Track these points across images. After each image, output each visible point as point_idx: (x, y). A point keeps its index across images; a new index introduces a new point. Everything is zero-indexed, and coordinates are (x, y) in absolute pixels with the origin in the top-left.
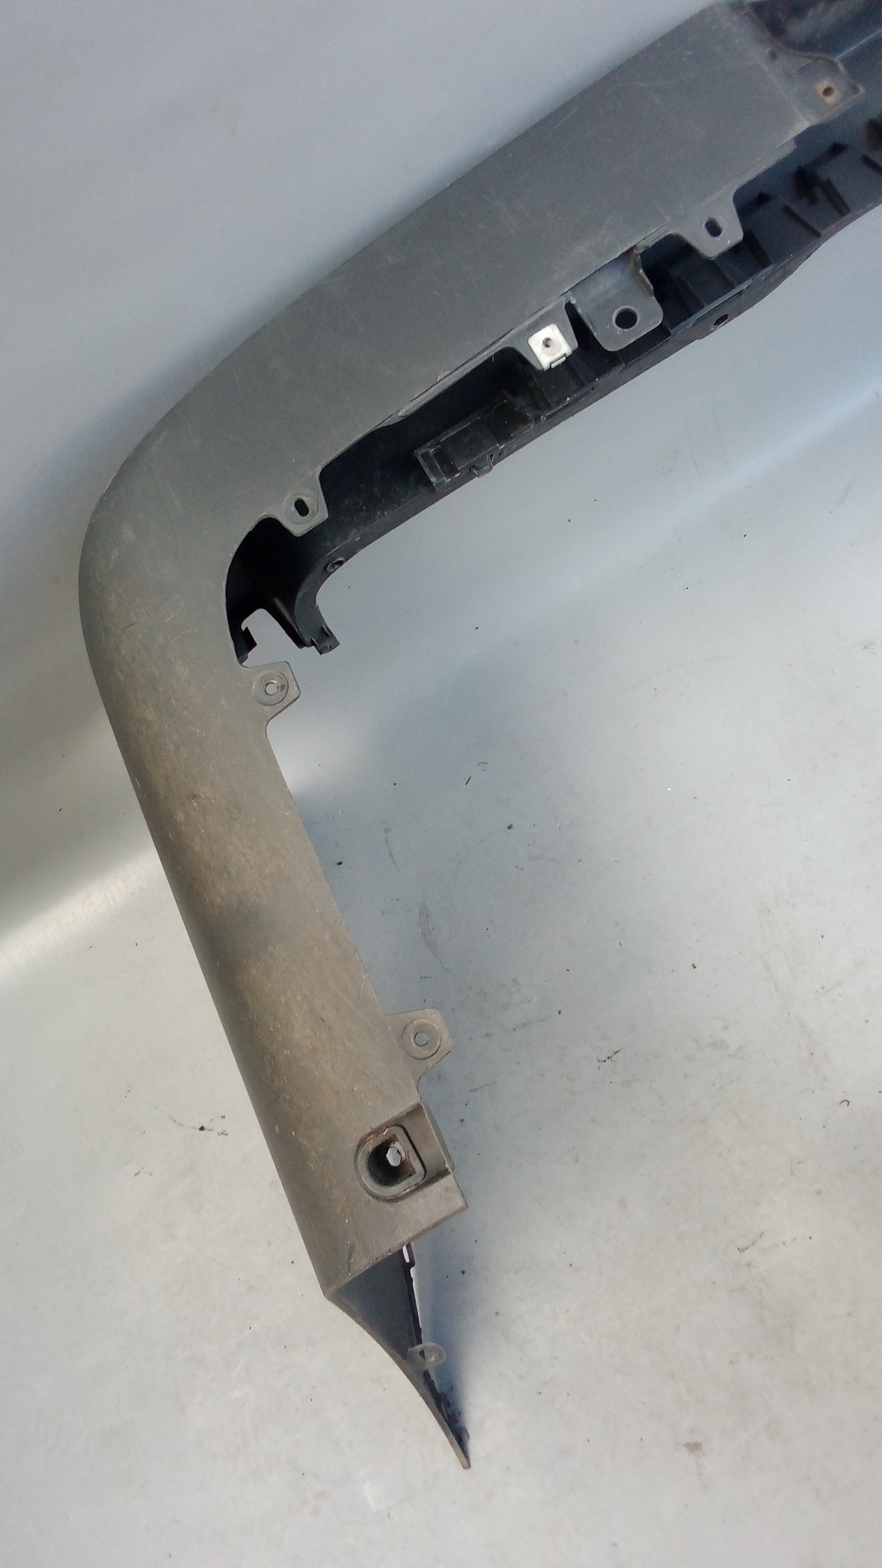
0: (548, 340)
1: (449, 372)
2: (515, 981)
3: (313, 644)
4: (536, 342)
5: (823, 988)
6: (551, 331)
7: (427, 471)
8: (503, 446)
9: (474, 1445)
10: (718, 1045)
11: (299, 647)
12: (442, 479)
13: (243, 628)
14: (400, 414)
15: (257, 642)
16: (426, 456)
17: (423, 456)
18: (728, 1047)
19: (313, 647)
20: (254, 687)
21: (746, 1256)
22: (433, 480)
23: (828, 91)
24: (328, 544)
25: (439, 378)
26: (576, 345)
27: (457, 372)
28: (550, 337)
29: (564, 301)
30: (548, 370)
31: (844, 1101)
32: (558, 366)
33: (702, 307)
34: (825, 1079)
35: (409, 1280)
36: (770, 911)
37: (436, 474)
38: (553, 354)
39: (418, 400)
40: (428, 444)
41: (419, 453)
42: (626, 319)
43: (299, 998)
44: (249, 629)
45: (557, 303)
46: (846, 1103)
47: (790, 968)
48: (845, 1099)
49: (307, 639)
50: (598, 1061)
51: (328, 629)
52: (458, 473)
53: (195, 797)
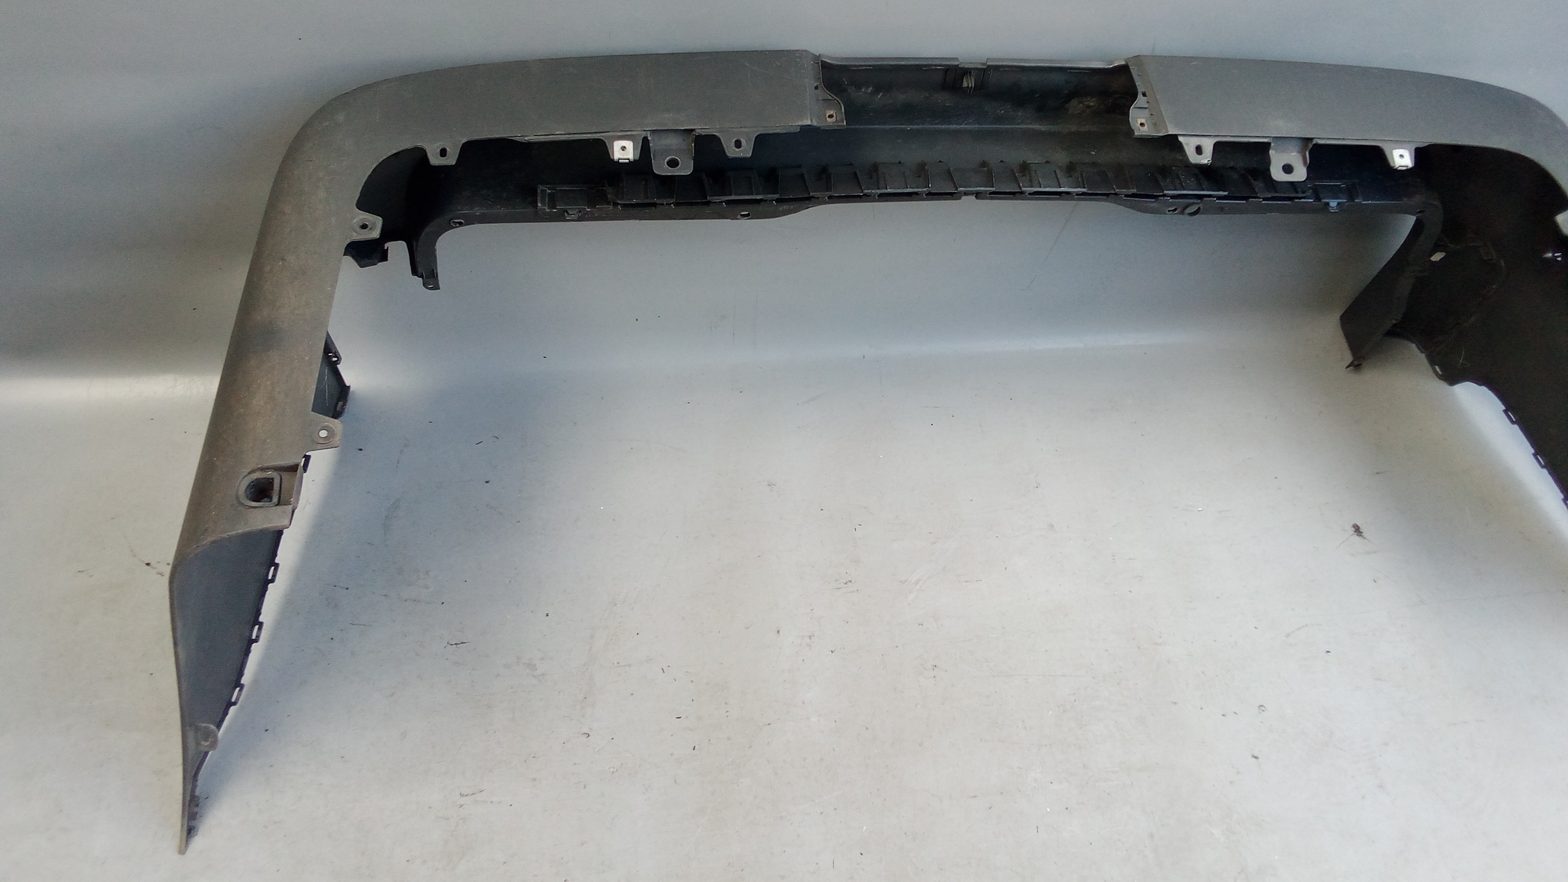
0: (625, 147)
1: (564, 133)
2: (427, 572)
3: (423, 278)
4: (618, 145)
5: (618, 663)
6: (629, 144)
7: (539, 198)
8: (589, 210)
9: (198, 842)
10: (531, 666)
11: (412, 275)
12: (544, 207)
13: (386, 245)
14: (526, 139)
15: (389, 259)
16: (543, 191)
17: (542, 191)
18: (536, 670)
19: (421, 279)
20: (355, 221)
21: (462, 800)
22: (539, 205)
23: (831, 116)
24: (459, 207)
25: (557, 133)
26: (637, 157)
27: (567, 136)
28: (627, 147)
29: (644, 134)
30: (616, 162)
31: (587, 734)
32: (622, 163)
33: (731, 195)
34: (583, 716)
35: (225, 714)
36: (616, 605)
37: (543, 204)
38: (623, 156)
39: (539, 137)
40: (548, 186)
41: (540, 188)
42: (673, 163)
43: (269, 383)
44: (389, 252)
45: (640, 133)
46: (587, 735)
47: (606, 642)
48: (589, 733)
49: (420, 270)
50: (448, 643)
51: (437, 273)
52: (555, 209)
53: (283, 259)
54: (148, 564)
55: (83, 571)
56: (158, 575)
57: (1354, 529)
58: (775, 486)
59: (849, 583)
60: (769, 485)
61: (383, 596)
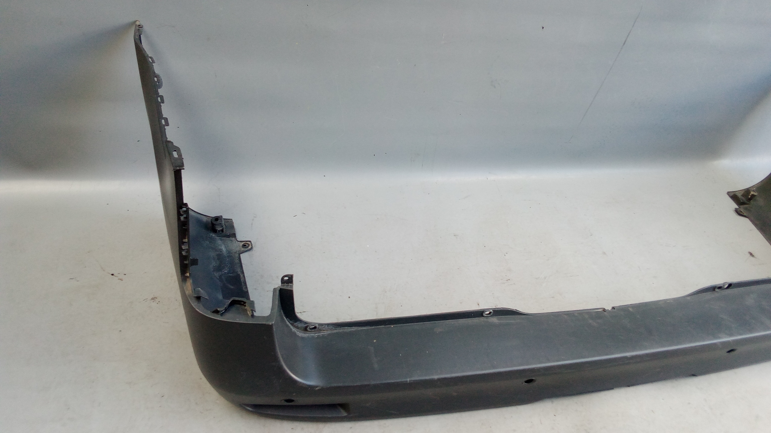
54: (112, 275)
55: (73, 279)
56: (119, 280)
57: (749, 254)
58: (458, 236)
59: (509, 280)
60: (455, 236)
61: (254, 289)
